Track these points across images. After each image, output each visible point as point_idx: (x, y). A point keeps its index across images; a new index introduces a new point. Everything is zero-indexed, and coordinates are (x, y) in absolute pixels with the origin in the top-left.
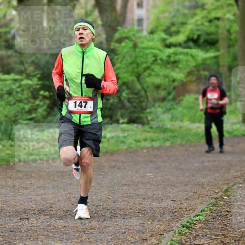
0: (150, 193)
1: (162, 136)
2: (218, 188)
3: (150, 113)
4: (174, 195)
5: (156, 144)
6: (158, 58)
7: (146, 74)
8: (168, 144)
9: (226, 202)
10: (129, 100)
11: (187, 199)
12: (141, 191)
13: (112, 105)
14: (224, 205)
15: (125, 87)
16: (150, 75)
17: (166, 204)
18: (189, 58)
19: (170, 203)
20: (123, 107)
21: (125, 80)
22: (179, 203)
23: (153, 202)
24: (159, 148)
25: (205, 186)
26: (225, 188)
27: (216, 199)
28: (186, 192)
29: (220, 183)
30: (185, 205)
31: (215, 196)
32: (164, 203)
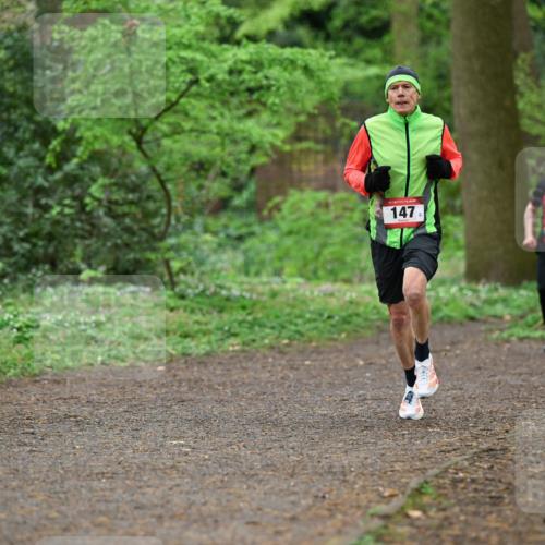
0: (178, 501)
1: (214, 320)
2: (392, 483)
3: (177, 248)
4: (254, 505)
5: (198, 347)
6: (202, 77)
7: (163, 127)
8: (233, 345)
9: (418, 527)
10: (111, 208)
11: (293, 519)
12: (151, 495)
13: (56, 223)
14: (412, 538)
15: (96, 169)
16: (176, 131)
17: (228, 535)
18: (299, 75)
19: (243, 530)
20: (93, 229)
21: (98, 146)
22: (270, 531)
23: (187, 527)
24: (205, 360)
25: (350, 478)
26: (414, 483)
27: (386, 517)
28: (293, 498)
29: (397, 466)
30: (289, 536)
31: (382, 508)
32: (221, 530)
